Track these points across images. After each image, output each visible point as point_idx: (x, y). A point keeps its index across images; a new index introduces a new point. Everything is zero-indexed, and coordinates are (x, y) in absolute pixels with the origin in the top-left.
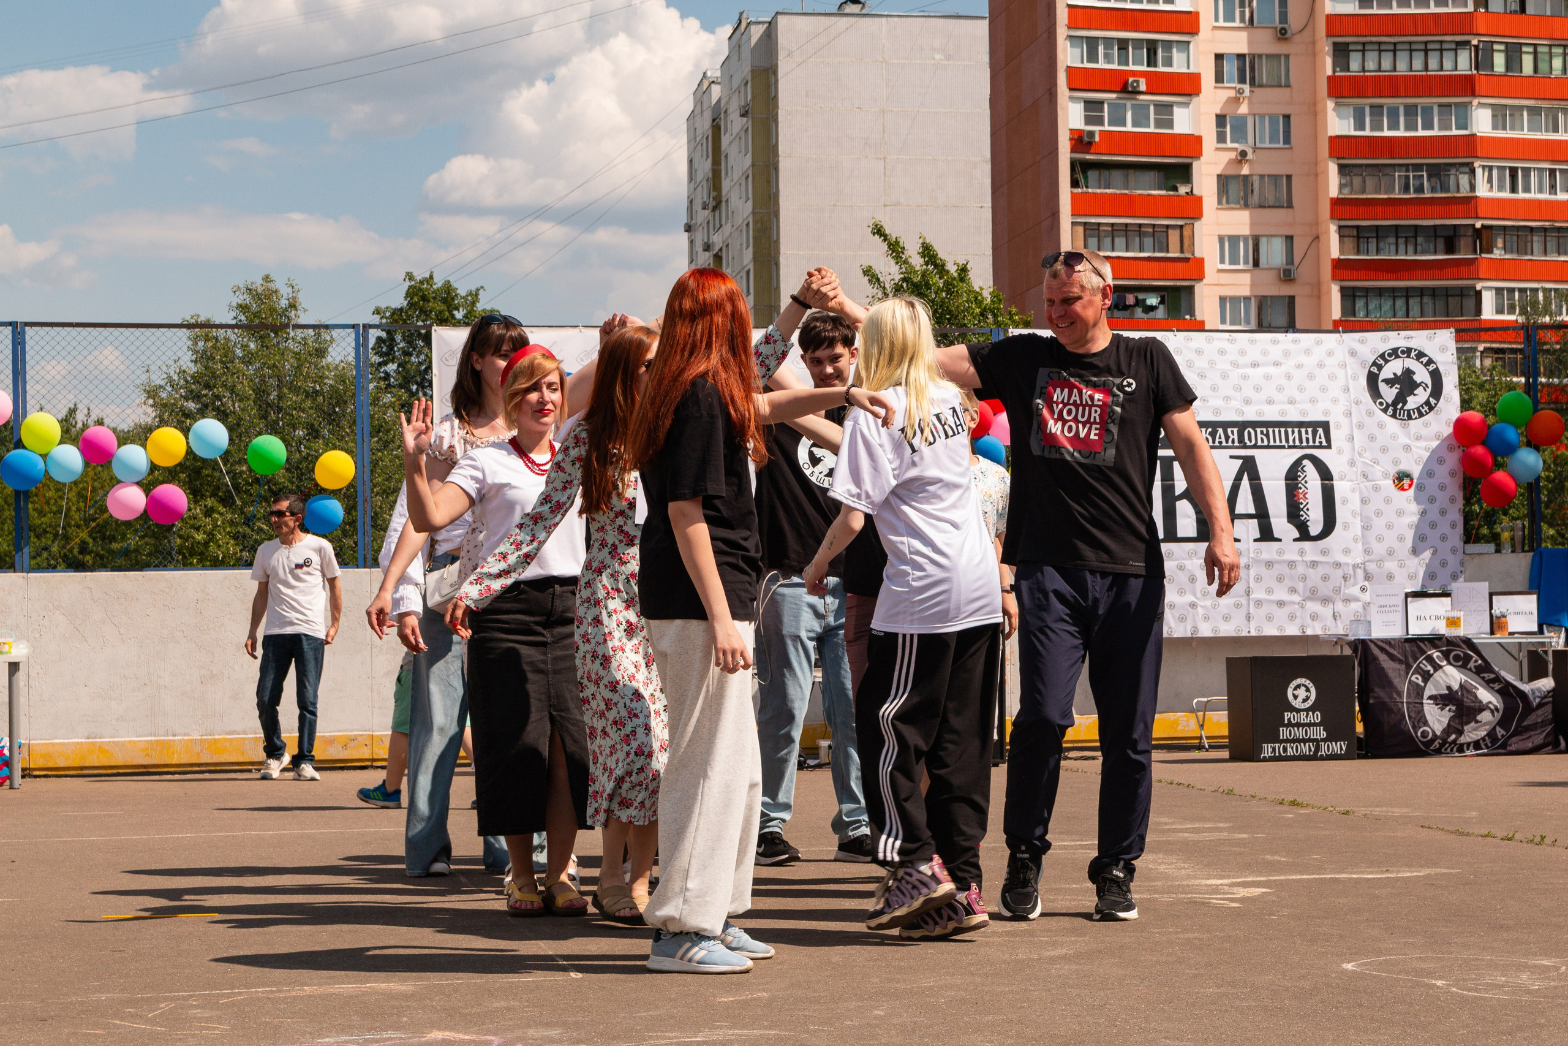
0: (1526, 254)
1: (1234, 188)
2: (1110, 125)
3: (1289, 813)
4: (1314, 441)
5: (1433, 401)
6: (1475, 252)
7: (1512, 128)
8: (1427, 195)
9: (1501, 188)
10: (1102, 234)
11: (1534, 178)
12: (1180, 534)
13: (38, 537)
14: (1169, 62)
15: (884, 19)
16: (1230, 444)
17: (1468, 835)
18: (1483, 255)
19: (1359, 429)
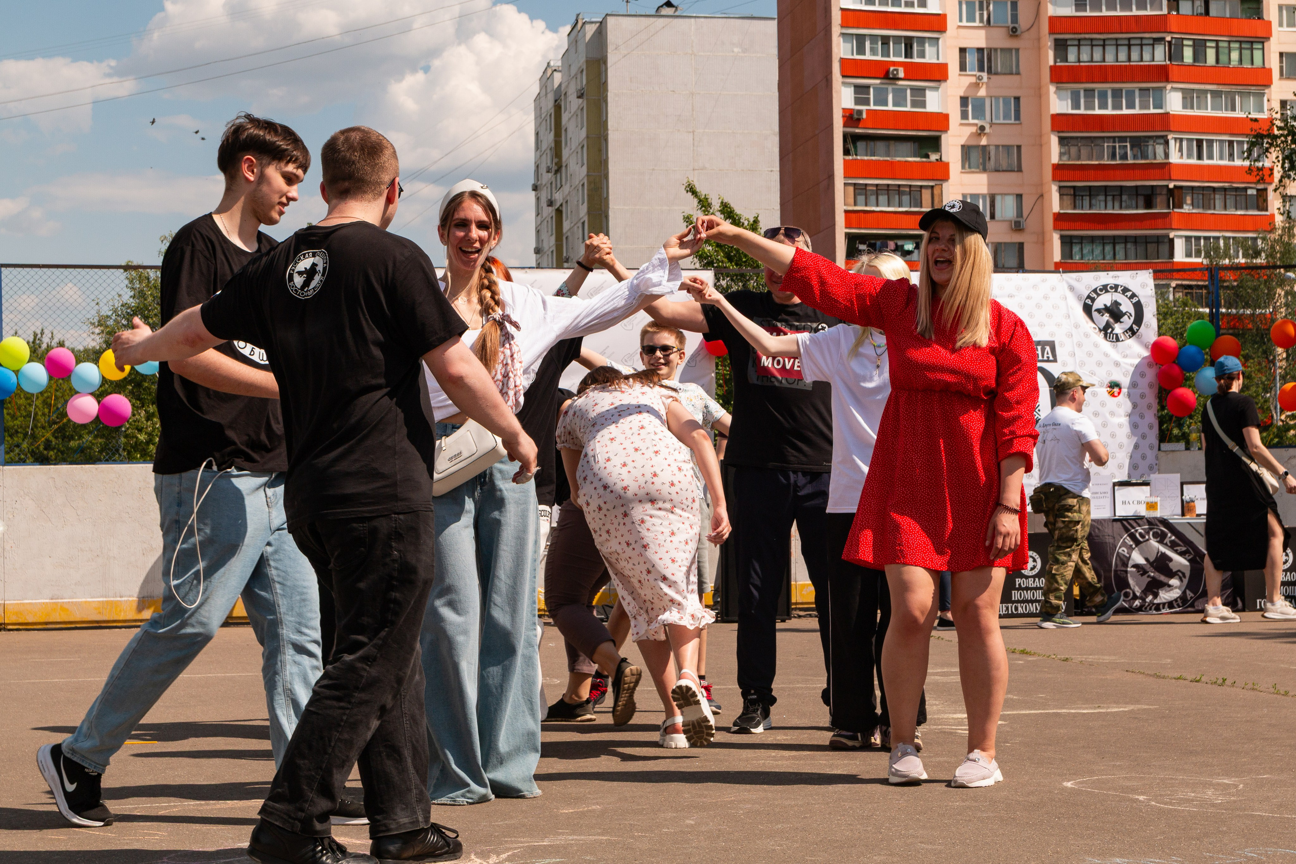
0: (1210, 209)
1: (975, 156)
2: (875, 104)
3: (1019, 660)
5: (1135, 327)
6: (1169, 207)
7: (1199, 108)
8: (1130, 161)
9: (1189, 156)
10: (868, 193)
11: (1216, 147)
13: (11, 436)
14: (922, 54)
15: (693, 20)
17: (1164, 677)
18: (1176, 210)
19: (1079, 347)
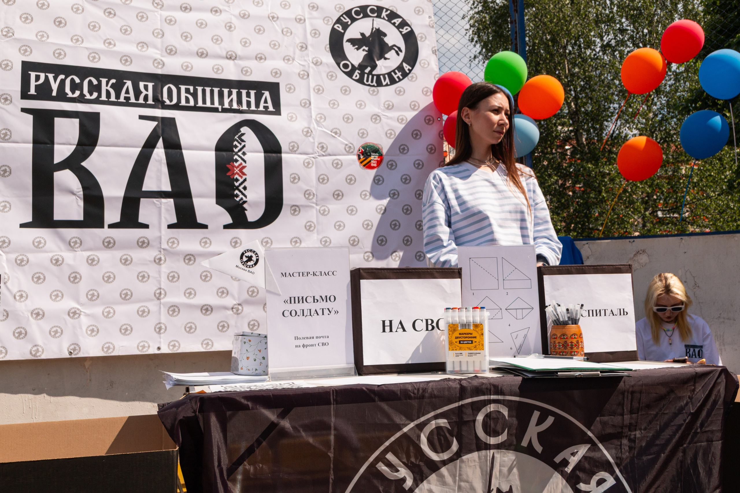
4: (257, 105)
5: (406, 67)
12: (58, 216)
16: (141, 101)
19: (317, 93)
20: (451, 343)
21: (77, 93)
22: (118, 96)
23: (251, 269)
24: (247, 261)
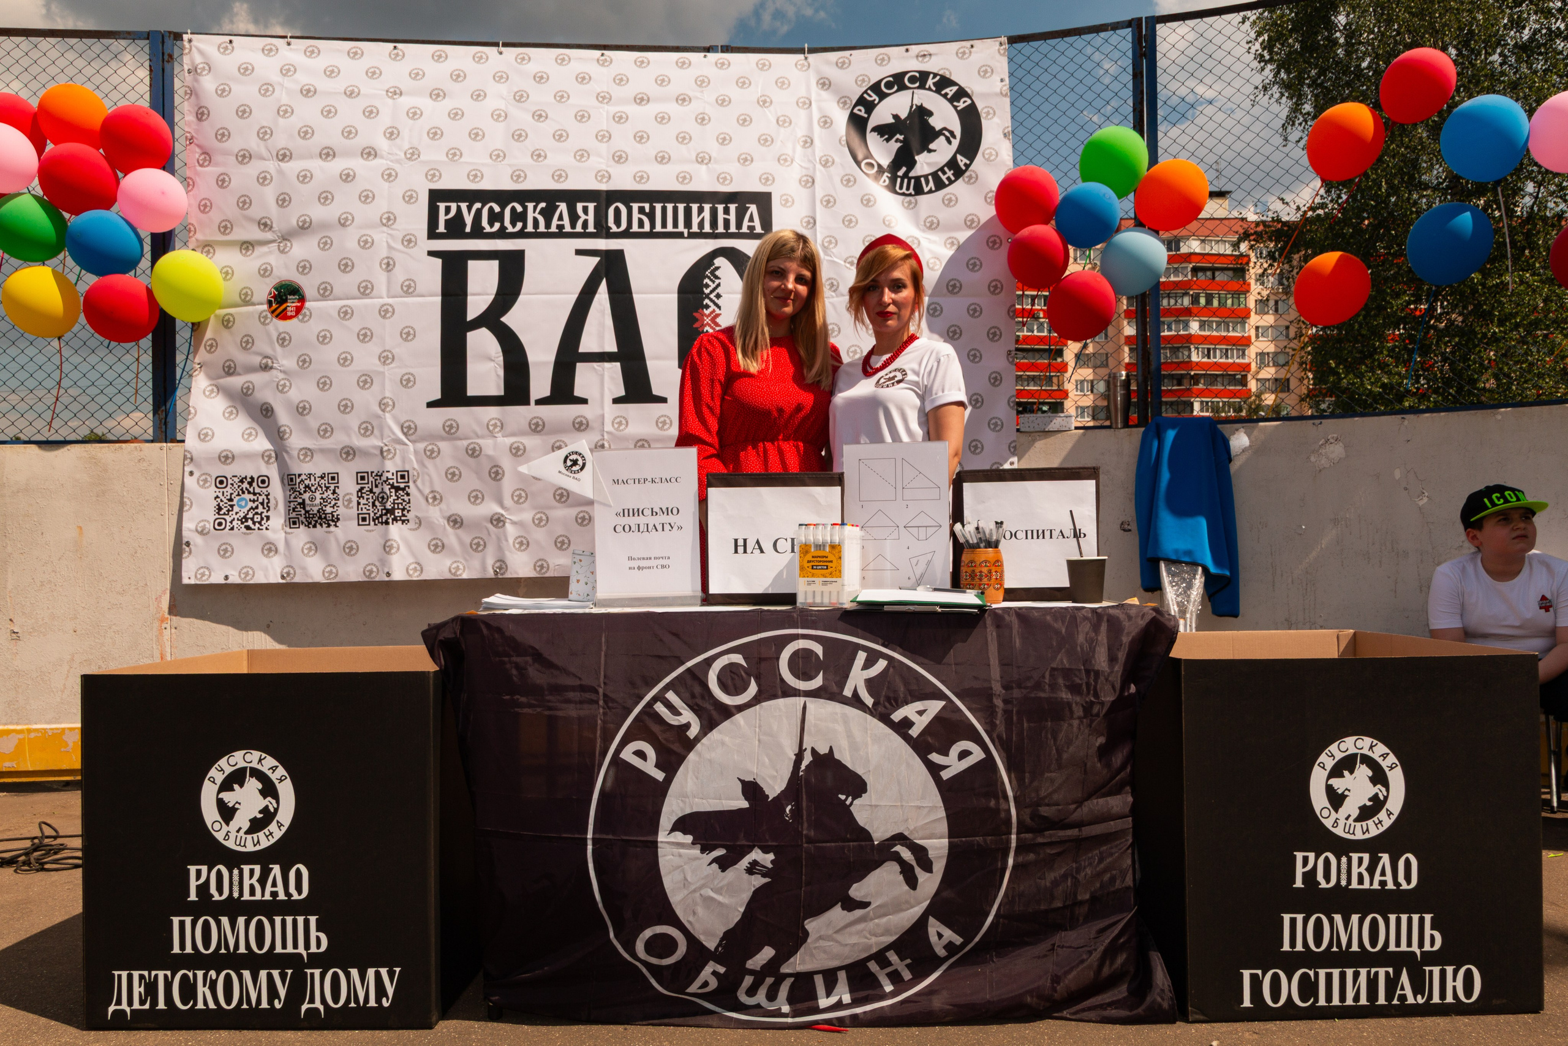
4: (739, 225)
5: (962, 160)
12: (472, 391)
16: (579, 228)
19: (826, 206)
20: (802, 568)
21: (497, 226)
22: (548, 226)
23: (576, 476)
24: (571, 466)
